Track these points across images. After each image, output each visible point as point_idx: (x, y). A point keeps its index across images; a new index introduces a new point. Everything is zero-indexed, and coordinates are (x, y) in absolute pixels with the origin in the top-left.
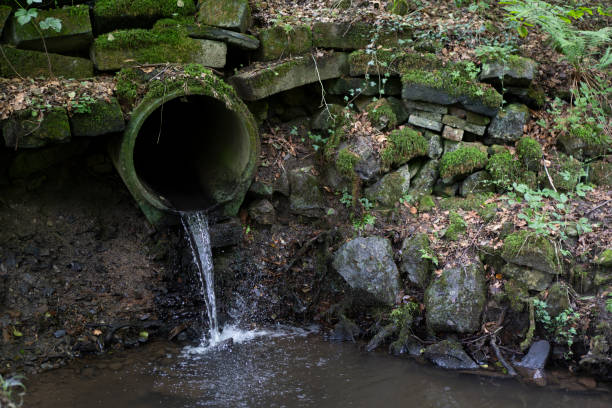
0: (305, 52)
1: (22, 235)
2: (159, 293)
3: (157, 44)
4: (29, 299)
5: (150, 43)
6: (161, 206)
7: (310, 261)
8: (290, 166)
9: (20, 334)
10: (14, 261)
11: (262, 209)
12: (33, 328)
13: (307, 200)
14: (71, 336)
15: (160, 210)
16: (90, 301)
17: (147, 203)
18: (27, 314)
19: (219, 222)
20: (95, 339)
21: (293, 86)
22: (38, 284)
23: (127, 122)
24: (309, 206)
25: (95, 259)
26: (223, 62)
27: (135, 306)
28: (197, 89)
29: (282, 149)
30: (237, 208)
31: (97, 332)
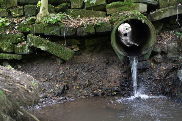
0: (174, 5)
1: (85, 62)
2: (122, 82)
3: (124, 5)
4: (83, 79)
5: (122, 5)
6: (123, 54)
7: (172, 74)
8: (168, 43)
9: (78, 88)
10: (81, 68)
11: (157, 57)
12: (83, 87)
13: (173, 54)
14: (93, 90)
15: (123, 56)
16: (100, 82)
17: (119, 54)
18: (82, 83)
19: (143, 61)
20: (99, 92)
21: (169, 16)
22: (87, 75)
23: (112, 28)
24: (174, 56)
25: (104, 70)
26: (146, 10)
27: (114, 85)
28: (134, 17)
29: (166, 38)
30: (148, 56)
31: (100, 90)
